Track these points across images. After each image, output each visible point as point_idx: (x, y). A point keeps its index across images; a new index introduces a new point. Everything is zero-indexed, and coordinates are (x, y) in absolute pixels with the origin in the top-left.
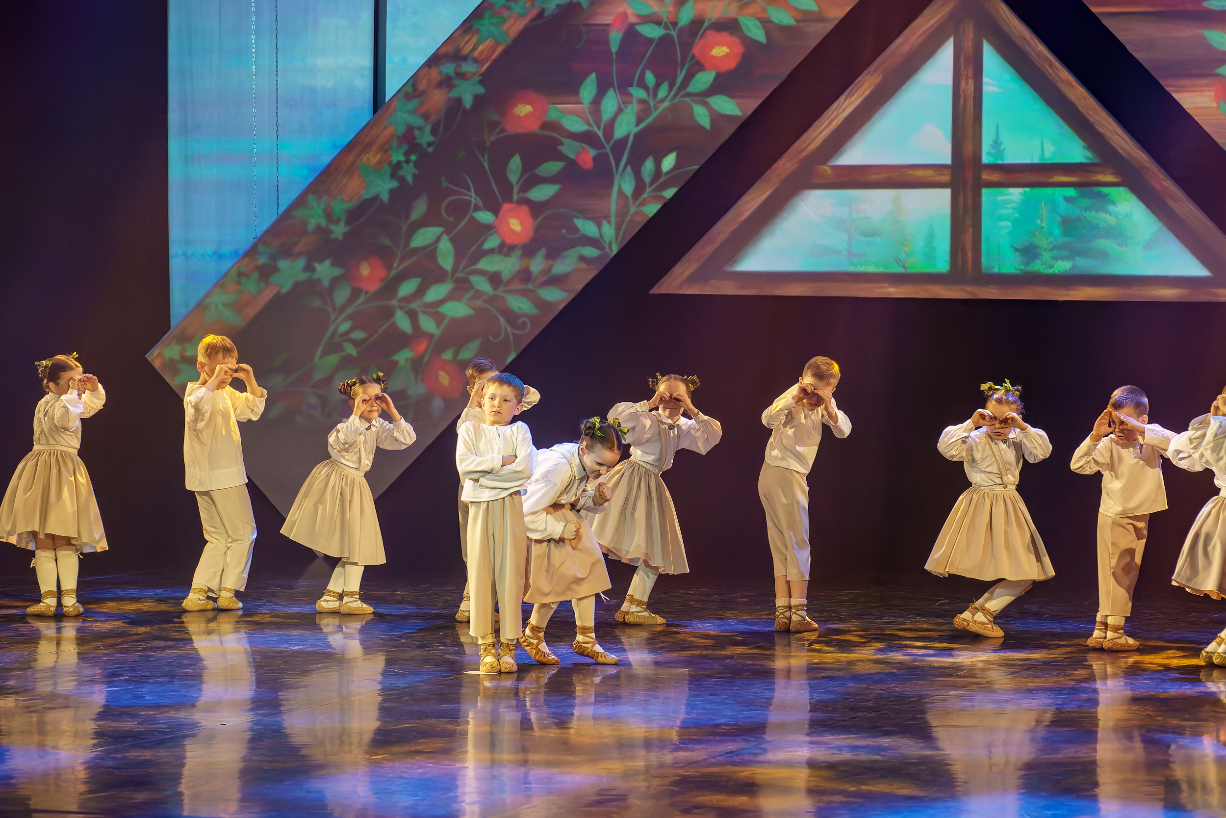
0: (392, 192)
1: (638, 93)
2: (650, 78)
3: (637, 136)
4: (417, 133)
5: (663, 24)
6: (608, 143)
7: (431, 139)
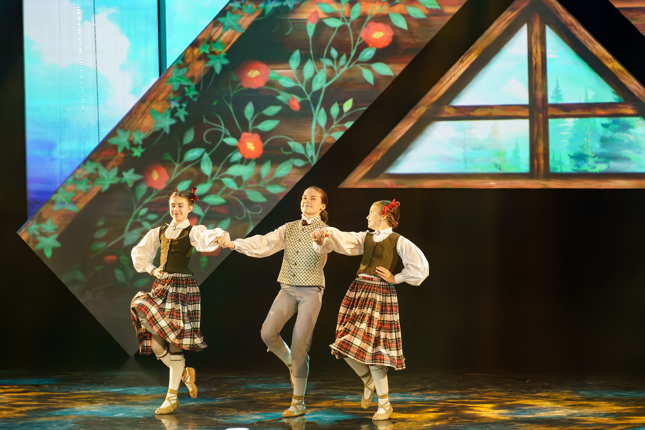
0: (172, 127)
1: (327, 62)
2: (334, 53)
3: (328, 89)
4: (186, 90)
5: (341, 18)
6: (309, 94)
7: (195, 93)
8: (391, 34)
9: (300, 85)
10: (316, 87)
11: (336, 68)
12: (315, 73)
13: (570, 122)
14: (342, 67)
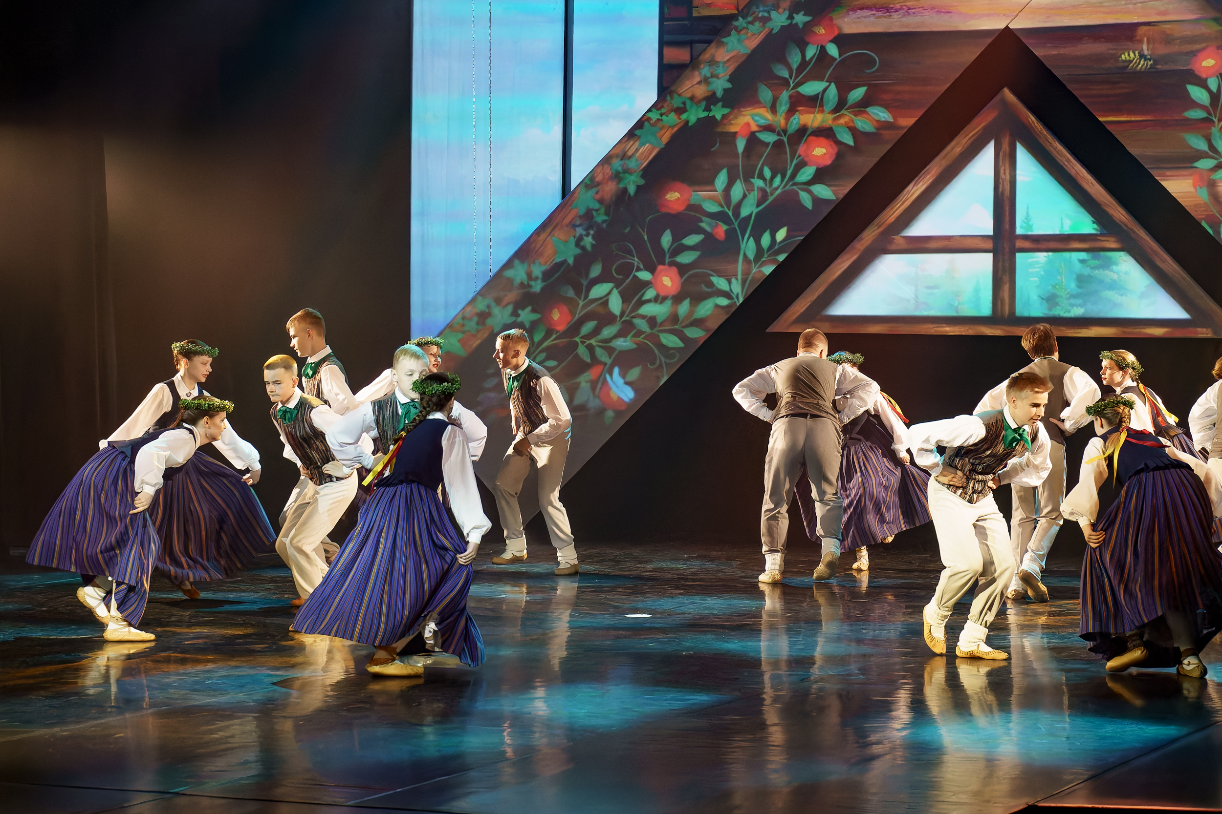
0: (577, 258)
1: (758, 183)
2: (767, 173)
3: (758, 214)
4: (594, 214)
5: (777, 132)
6: (736, 220)
7: (605, 218)
8: (834, 150)
9: (726, 209)
10: (744, 212)
11: (768, 190)
12: (745, 196)
13: (1042, 257)
14: (777, 189)
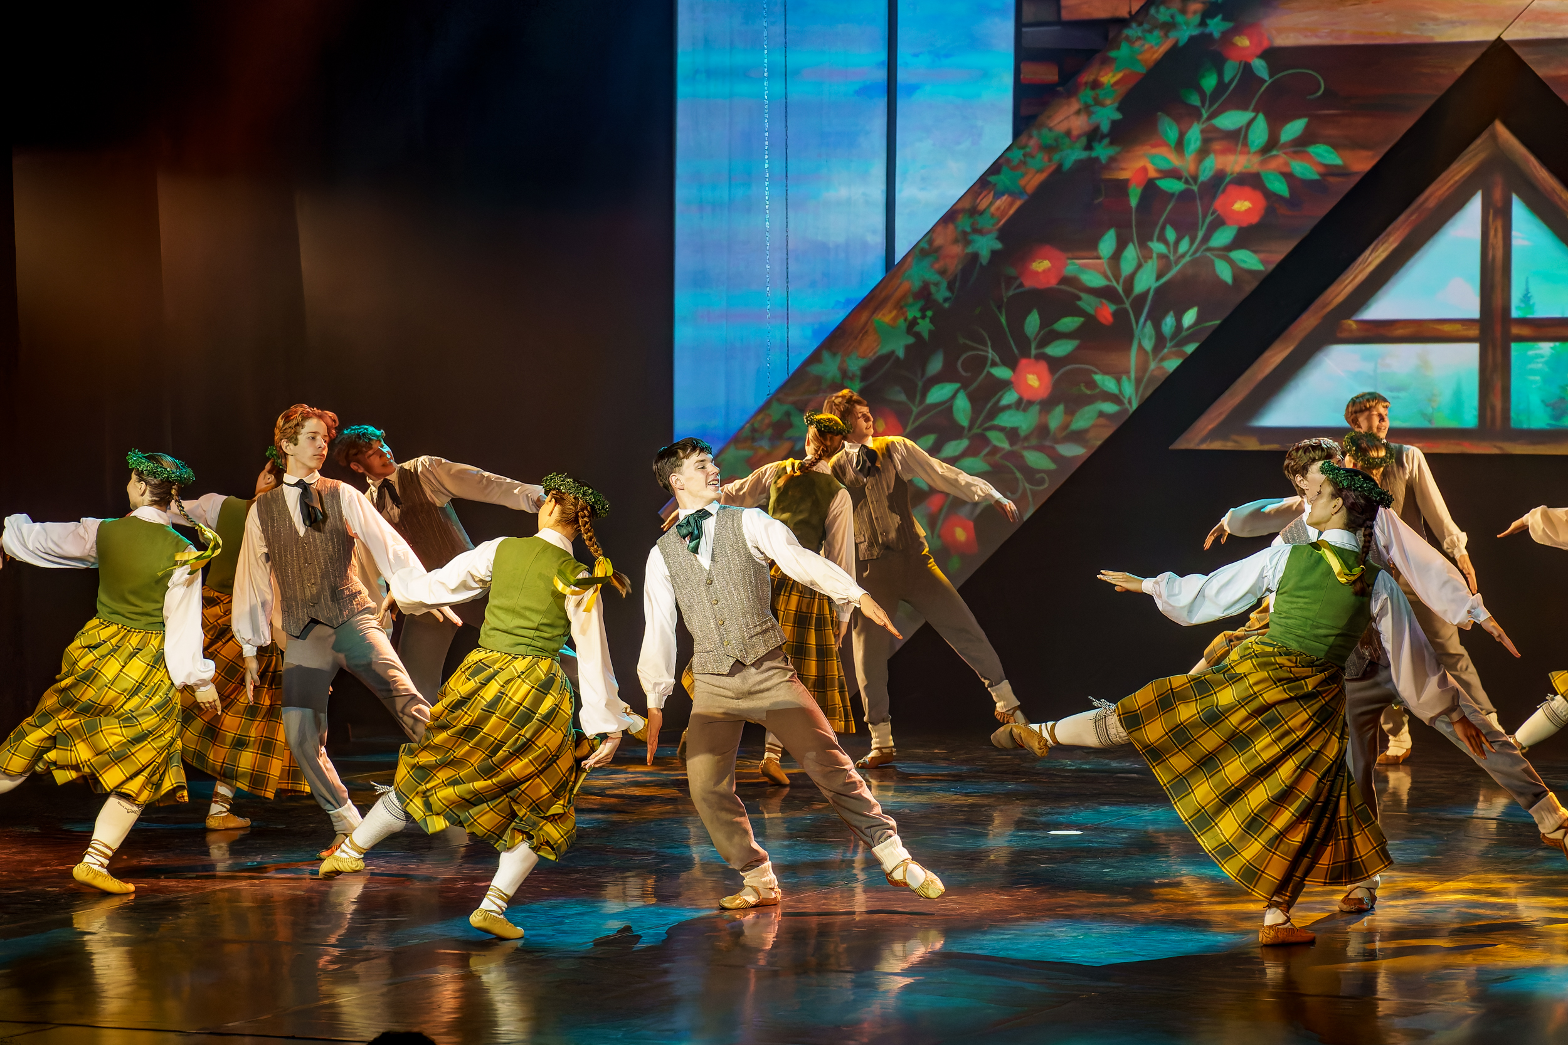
0: (908, 348)
1: (1157, 247)
2: (1171, 234)
3: (1158, 290)
4: (933, 289)
5: (1183, 180)
6: (1128, 297)
7: (947, 295)
8: (1262, 203)
9: (1115, 284)
10: (1140, 286)
11: (1172, 258)
12: (1139, 266)
13: (1546, 348)
14: (1183, 256)
